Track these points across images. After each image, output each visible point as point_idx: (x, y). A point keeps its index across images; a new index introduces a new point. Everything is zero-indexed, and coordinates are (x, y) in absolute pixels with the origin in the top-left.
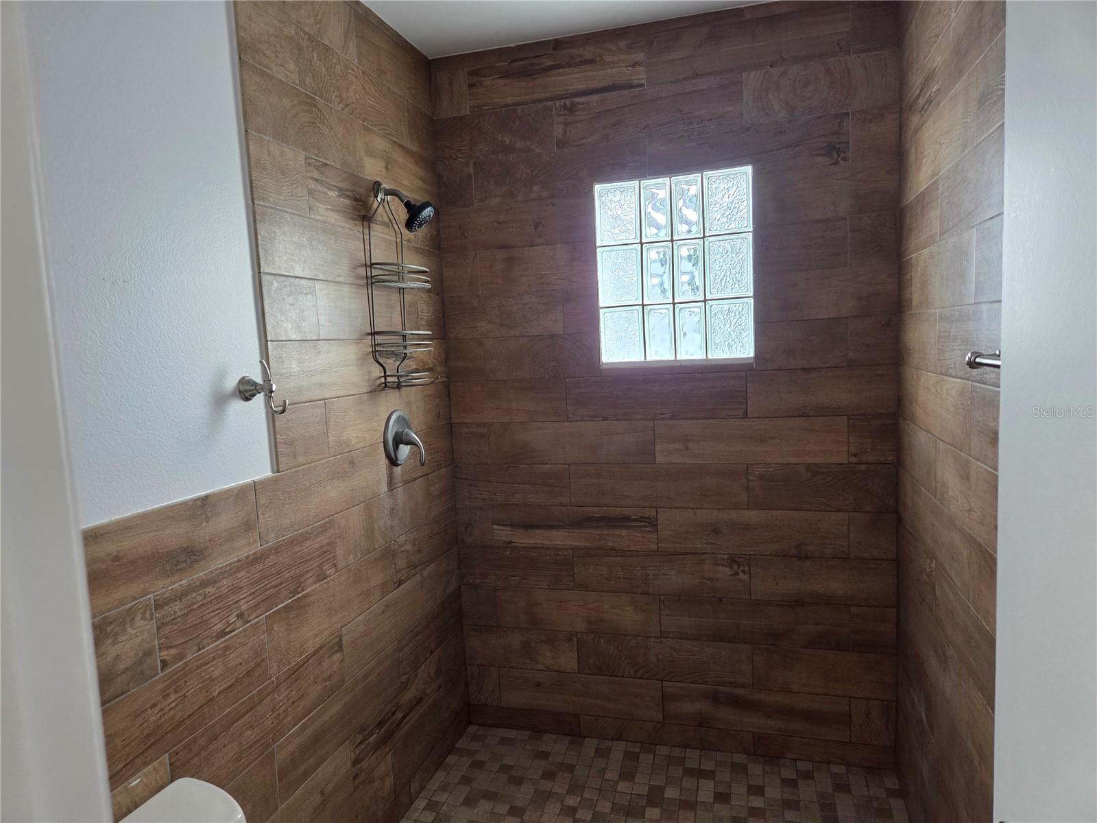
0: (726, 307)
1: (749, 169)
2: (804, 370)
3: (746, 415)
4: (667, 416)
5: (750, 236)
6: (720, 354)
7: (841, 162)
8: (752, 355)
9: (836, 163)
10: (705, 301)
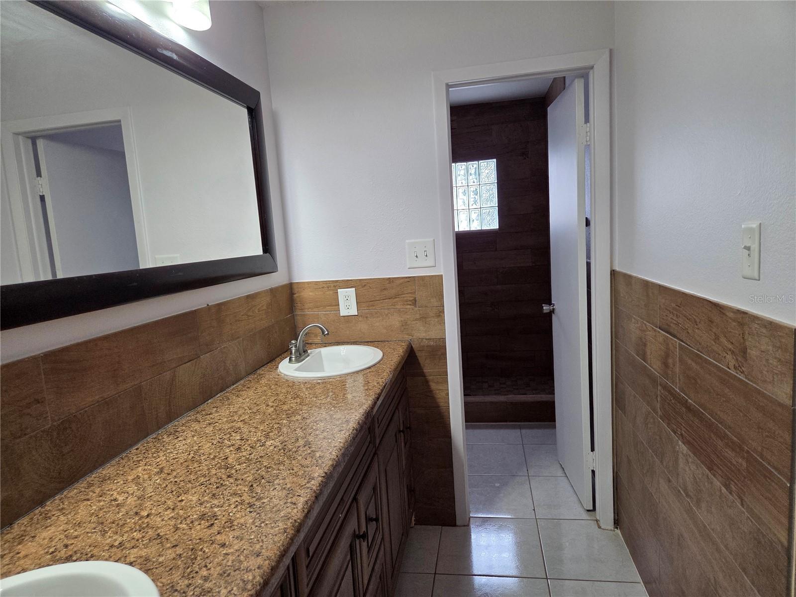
0: (488, 210)
1: (495, 160)
2: (516, 232)
3: (496, 250)
4: (467, 251)
5: (496, 184)
6: (486, 227)
7: (527, 158)
8: (498, 228)
9: (525, 159)
10: (480, 208)
